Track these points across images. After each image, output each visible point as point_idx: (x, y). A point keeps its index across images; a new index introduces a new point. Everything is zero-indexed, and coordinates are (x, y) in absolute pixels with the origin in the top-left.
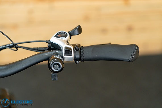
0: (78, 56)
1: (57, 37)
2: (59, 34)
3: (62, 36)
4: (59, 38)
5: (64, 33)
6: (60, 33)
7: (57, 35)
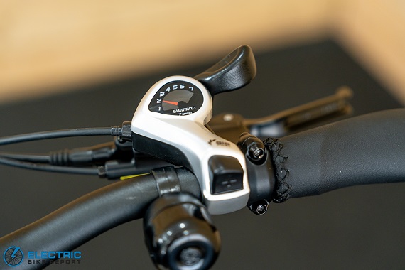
0: (264, 184)
1: (163, 112)
2: (162, 94)
3: (181, 105)
4: (170, 112)
5: (182, 86)
6: (168, 89)
7: (159, 101)
